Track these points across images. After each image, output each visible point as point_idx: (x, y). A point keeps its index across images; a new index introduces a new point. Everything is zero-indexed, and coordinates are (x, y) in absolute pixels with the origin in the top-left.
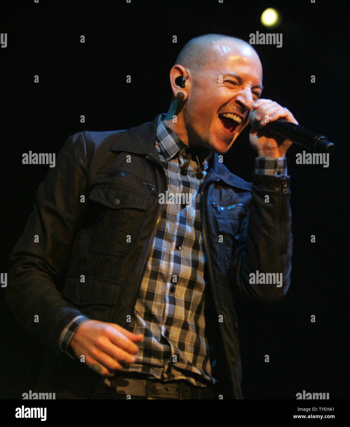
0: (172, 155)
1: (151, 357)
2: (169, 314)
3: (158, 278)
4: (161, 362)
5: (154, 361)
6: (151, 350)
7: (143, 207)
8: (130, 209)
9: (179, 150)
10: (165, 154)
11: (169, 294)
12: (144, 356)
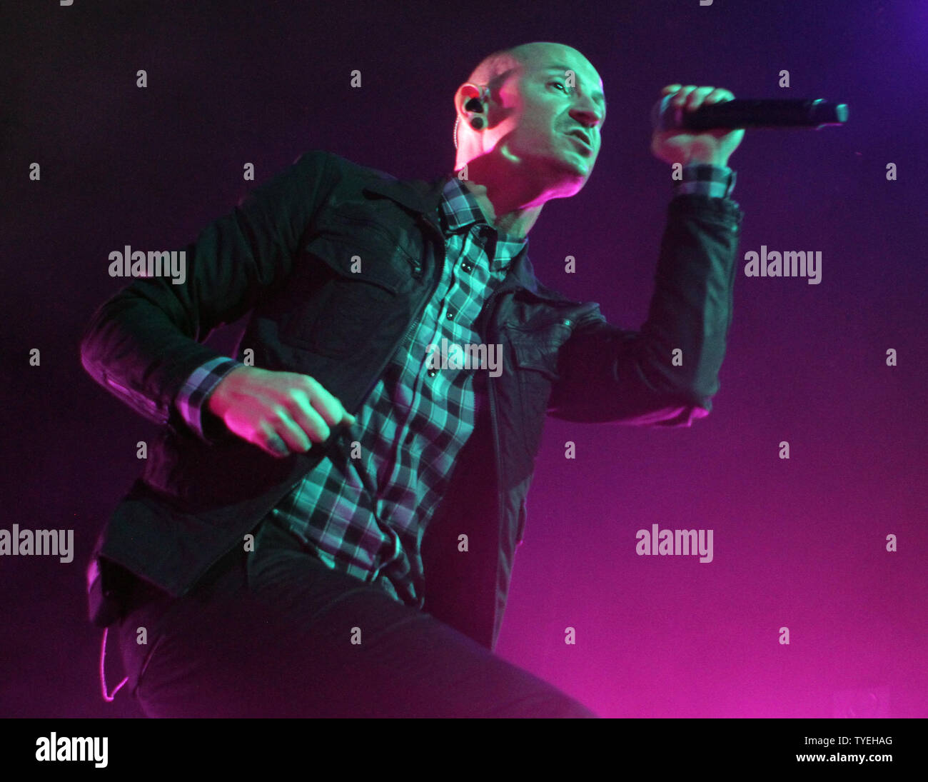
0: (460, 223)
1: (356, 545)
2: (396, 483)
3: (390, 414)
4: (371, 557)
5: (360, 553)
6: (362, 533)
7: (395, 289)
8: (378, 286)
9: (474, 221)
10: (451, 219)
11: (403, 446)
12: (345, 539)
